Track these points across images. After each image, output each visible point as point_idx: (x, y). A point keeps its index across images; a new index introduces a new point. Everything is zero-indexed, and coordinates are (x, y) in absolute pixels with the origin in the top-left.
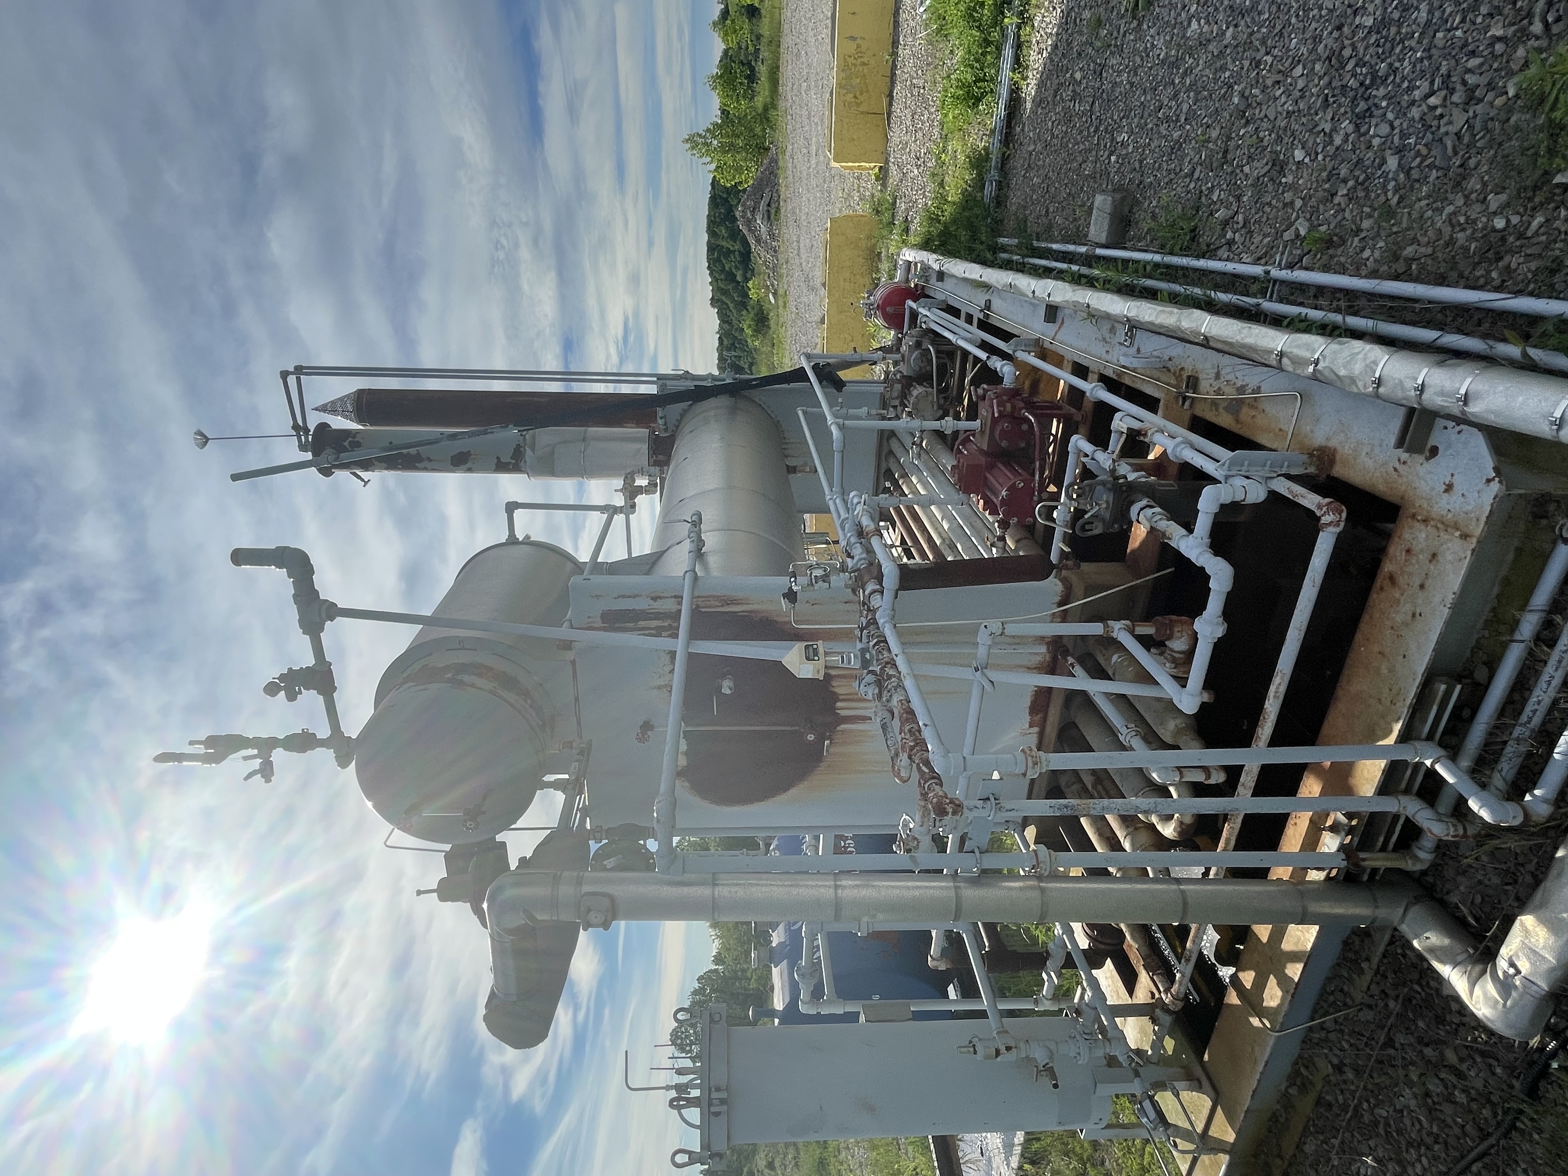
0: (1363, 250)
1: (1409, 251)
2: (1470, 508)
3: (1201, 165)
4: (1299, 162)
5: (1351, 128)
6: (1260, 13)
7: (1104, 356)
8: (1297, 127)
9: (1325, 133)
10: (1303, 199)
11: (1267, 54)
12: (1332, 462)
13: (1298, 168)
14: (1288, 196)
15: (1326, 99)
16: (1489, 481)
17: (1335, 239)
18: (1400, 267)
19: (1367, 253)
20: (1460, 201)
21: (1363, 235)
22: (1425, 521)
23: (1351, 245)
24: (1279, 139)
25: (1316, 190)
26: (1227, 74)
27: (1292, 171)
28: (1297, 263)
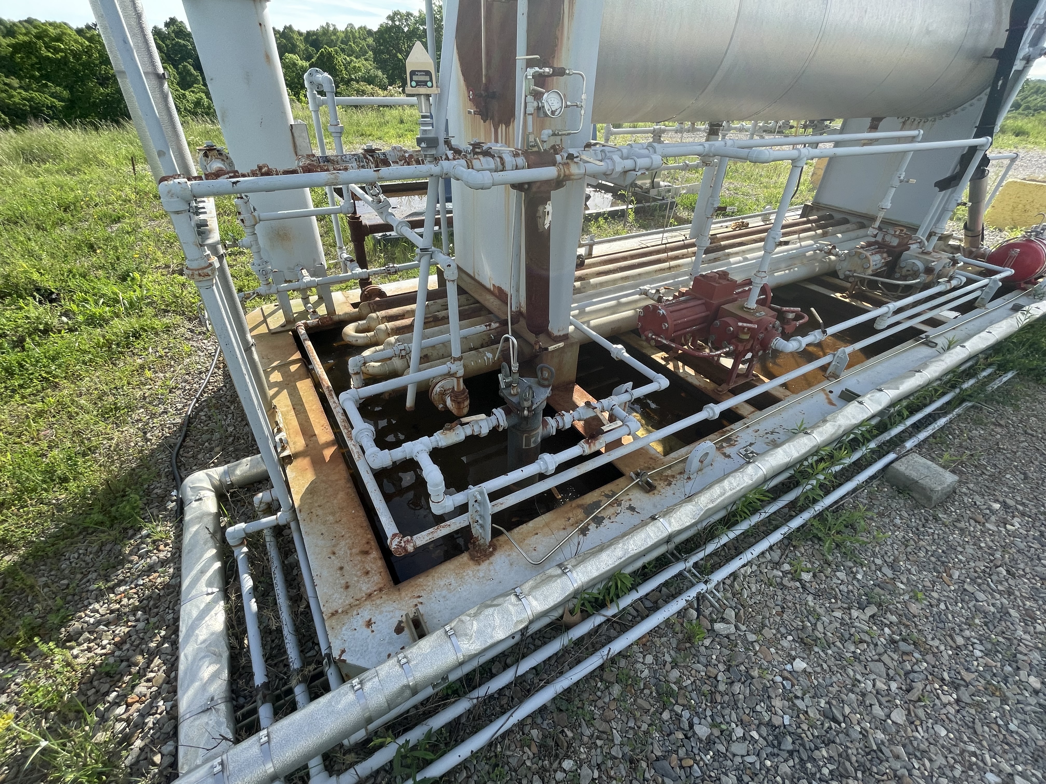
0: (656, 658)
1: (616, 690)
2: (344, 629)
3: (893, 579)
4: (794, 659)
5: (777, 721)
6: (1024, 723)
7: (756, 427)
8: (834, 679)
9: (797, 697)
10: (752, 643)
11: (958, 701)
12: (472, 558)
13: (789, 655)
14: (769, 633)
15: (835, 720)
16: (343, 651)
17: (688, 645)
18: (609, 676)
19: (649, 659)
20: (615, 751)
21: (668, 666)
22: (370, 595)
23: (668, 652)
24: (839, 657)
25: (748, 657)
26: (978, 653)
27: (792, 649)
28: (698, 605)
